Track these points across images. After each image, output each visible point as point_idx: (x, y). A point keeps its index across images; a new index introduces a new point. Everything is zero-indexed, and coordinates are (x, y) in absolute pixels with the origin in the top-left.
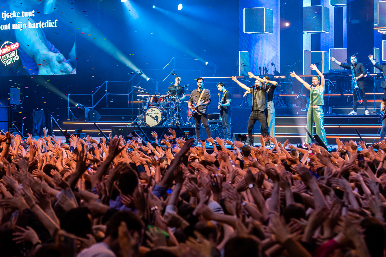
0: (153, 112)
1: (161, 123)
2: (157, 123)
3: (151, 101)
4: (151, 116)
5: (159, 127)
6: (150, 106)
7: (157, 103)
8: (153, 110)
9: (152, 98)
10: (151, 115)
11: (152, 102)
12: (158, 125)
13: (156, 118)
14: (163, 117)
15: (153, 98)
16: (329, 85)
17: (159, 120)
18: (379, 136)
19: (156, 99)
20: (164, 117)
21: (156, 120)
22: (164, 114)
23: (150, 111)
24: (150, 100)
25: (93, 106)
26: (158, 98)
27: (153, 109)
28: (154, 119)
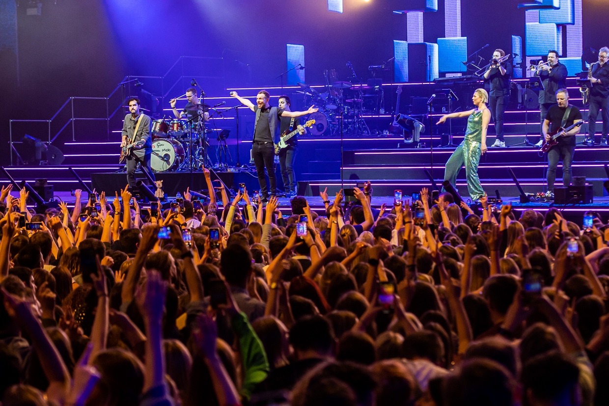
0: (161, 148)
1: (175, 167)
2: (168, 167)
3: (157, 129)
4: (157, 155)
5: (171, 172)
6: (155, 137)
7: (166, 132)
8: (161, 145)
9: (158, 124)
10: (157, 152)
11: (158, 131)
12: (170, 170)
13: (166, 158)
14: (177, 156)
15: (160, 125)
16: (450, 98)
17: (172, 160)
18: (545, 182)
19: (164, 127)
20: (179, 156)
21: (165, 161)
22: (179, 152)
23: (156, 147)
24: (155, 128)
25: (51, 139)
26: (169, 125)
27: (161, 142)
28: (163, 159)
